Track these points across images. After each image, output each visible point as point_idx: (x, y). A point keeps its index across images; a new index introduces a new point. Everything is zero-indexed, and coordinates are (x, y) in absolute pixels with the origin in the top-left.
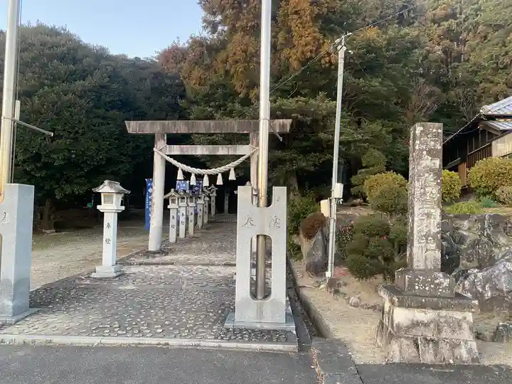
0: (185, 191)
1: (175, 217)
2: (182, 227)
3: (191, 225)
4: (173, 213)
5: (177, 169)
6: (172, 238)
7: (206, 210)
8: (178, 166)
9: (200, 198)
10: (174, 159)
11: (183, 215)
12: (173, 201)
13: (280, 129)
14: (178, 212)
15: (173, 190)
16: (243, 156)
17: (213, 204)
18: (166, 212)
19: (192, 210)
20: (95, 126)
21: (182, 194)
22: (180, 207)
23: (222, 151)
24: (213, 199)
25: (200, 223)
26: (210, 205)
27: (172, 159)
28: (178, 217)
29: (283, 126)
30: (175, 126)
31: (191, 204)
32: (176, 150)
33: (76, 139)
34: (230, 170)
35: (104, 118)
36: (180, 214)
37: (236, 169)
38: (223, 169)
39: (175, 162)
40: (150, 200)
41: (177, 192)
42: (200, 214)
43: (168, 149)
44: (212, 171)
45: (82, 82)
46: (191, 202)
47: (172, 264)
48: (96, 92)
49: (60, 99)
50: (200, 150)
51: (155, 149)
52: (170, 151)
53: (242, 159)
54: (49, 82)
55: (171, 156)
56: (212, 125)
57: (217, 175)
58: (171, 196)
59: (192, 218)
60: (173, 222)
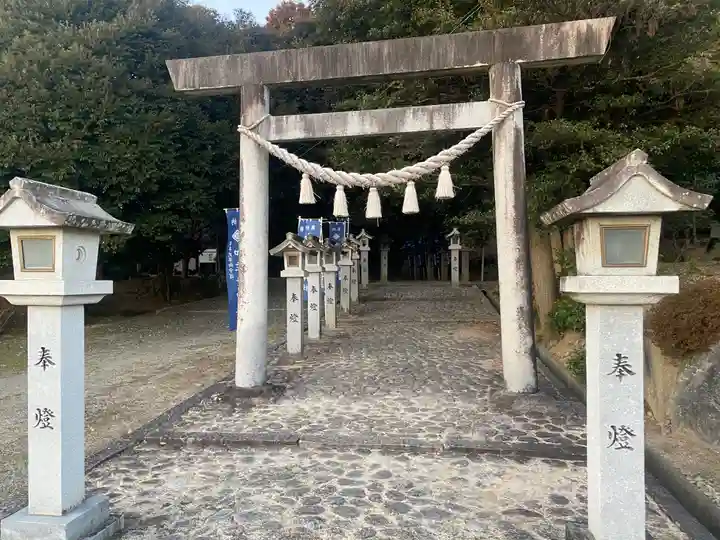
0: (316, 239)
1: (298, 296)
2: (313, 317)
3: (330, 309)
4: (292, 288)
5: (298, 175)
6: (294, 344)
7: (355, 276)
8: (299, 167)
9: (345, 253)
10: (290, 152)
11: (314, 289)
12: (293, 261)
13: (578, 49)
14: (304, 282)
15: (290, 236)
16: (472, 131)
17: (365, 265)
18: (276, 287)
19: (330, 279)
20: (130, 112)
21: (311, 245)
22: (307, 274)
23: (415, 121)
24: (365, 256)
25: (345, 304)
26: (360, 267)
27: (285, 151)
28: (304, 295)
29: (588, 39)
30: (289, 64)
31: (329, 267)
32: (295, 127)
33: (93, 140)
34: (438, 171)
35: (149, 98)
36: (309, 288)
37: (455, 166)
38: (419, 168)
39: (291, 159)
40: (236, 259)
41: (299, 239)
42: (345, 285)
43: (273, 126)
44: (390, 177)
45: (102, 23)
46: (329, 261)
47: (293, 442)
48: (133, 46)
49: (55, 56)
50: (356, 124)
51: (241, 128)
52: (279, 130)
53: (470, 139)
54: (35, 25)
55: (282, 144)
56: (386, 51)
57: (405, 185)
58: (287, 249)
59: (330, 294)
60: (293, 308)
